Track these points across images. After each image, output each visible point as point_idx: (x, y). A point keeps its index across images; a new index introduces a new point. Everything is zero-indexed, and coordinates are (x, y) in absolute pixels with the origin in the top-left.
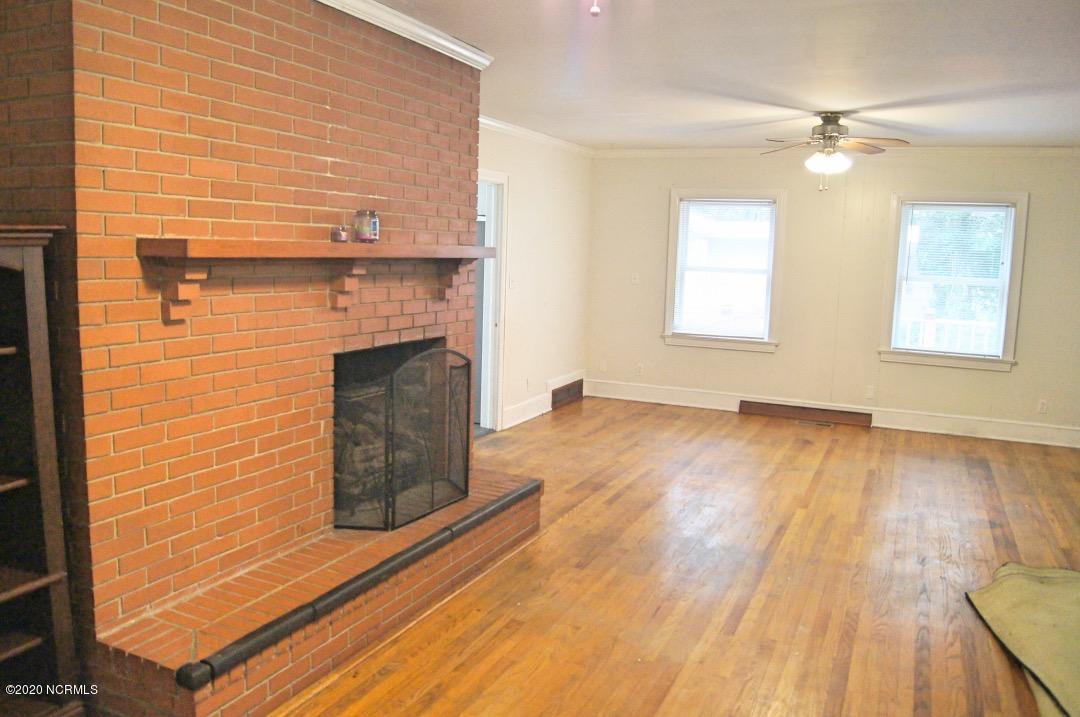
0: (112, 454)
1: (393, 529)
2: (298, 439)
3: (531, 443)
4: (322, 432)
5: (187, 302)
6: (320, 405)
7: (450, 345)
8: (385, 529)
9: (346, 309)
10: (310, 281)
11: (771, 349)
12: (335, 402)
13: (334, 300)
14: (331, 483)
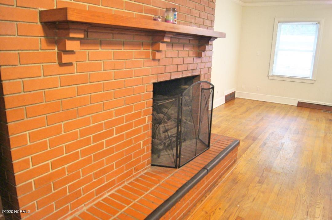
0: (29, 144)
1: (179, 168)
2: (135, 126)
3: (221, 117)
4: (147, 122)
5: (72, 52)
6: (146, 108)
7: (202, 79)
8: (176, 167)
9: (159, 60)
10: (142, 44)
11: (313, 82)
12: (153, 106)
13: (154, 55)
14: (150, 145)
